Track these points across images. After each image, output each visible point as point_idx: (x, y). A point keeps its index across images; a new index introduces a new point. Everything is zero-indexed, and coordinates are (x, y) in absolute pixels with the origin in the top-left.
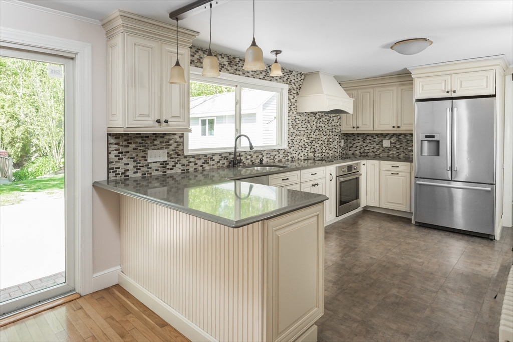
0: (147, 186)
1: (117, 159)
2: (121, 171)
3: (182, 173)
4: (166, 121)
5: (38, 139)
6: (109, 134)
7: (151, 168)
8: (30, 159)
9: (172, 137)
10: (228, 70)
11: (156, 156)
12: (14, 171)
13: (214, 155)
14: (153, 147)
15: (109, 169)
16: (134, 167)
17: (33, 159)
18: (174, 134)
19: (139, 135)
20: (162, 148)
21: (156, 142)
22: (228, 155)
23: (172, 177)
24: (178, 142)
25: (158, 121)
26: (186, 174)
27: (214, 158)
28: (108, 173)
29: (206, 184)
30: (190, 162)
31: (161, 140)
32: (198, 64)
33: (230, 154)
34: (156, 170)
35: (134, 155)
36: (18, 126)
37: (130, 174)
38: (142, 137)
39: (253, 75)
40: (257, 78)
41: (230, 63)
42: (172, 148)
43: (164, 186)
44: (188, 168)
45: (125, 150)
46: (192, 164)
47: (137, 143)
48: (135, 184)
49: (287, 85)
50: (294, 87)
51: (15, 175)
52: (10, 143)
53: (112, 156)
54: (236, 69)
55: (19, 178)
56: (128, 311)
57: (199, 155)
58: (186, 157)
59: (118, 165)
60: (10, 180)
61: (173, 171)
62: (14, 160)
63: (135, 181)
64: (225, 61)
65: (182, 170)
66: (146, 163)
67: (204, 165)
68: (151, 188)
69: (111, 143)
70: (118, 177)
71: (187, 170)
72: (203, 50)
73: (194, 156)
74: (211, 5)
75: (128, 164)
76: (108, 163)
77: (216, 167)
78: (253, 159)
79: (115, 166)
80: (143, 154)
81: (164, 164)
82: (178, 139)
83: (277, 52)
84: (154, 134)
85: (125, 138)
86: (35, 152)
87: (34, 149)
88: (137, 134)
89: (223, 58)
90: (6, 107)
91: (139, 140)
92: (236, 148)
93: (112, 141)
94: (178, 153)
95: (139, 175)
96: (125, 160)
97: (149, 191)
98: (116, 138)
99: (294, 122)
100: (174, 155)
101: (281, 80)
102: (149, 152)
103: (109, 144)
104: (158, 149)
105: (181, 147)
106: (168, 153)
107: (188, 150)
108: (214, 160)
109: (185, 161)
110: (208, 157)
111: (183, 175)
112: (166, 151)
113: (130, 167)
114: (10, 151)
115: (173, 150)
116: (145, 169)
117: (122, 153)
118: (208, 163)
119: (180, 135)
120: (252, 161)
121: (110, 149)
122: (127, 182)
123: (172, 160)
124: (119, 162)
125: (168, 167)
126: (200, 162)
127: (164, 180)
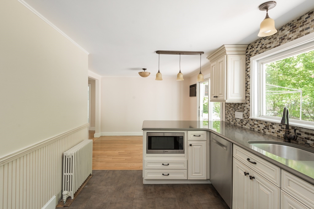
3: (250, 130)
7: (237, 121)
9: (246, 105)
10: (290, 38)
11: (238, 115)
14: (237, 110)
20: (241, 111)
21: (238, 108)
27: (274, 126)
28: (225, 119)
30: (255, 124)
31: (241, 106)
32: (260, 52)
34: (239, 123)
35: (232, 113)
37: (231, 121)
38: (234, 105)
41: (293, 27)
42: (245, 112)
46: (256, 126)
47: (232, 107)
54: (302, 31)
57: (260, 121)
58: (252, 120)
61: (246, 127)
64: (287, 31)
65: (250, 128)
66: (235, 118)
67: (265, 130)
70: (228, 122)
71: (253, 129)
73: (257, 121)
76: (225, 114)
77: (276, 135)
79: (227, 117)
81: (242, 121)
82: (248, 107)
84: (238, 103)
85: (230, 105)
93: (227, 105)
94: (248, 116)
95: (233, 123)
96: (229, 115)
100: (246, 117)
103: (226, 107)
104: (239, 112)
105: (249, 112)
106: (243, 115)
108: (274, 128)
109: (251, 122)
110: (268, 124)
112: (242, 113)
113: (231, 118)
115: (246, 114)
116: (235, 121)
117: (229, 111)
118: (269, 129)
121: (226, 109)
123: (245, 119)
125: (243, 123)
126: (262, 126)
127: (242, 130)
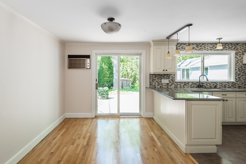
0: (162, 90)
1: (152, 81)
2: (153, 85)
3: (175, 88)
4: (166, 70)
5: (138, 76)
6: (150, 74)
7: (163, 85)
8: (136, 82)
9: (171, 75)
10: (196, 49)
11: (165, 81)
12: (132, 85)
13: (189, 82)
14: (164, 78)
15: (150, 84)
16: (157, 84)
17: (137, 82)
18: (172, 74)
19: (159, 75)
20: (167, 79)
21: (164, 77)
22: (196, 83)
23: (170, 89)
24: (173, 77)
25: (164, 70)
26: (176, 88)
27: (189, 83)
28: (150, 85)
29: (185, 93)
31: (167, 76)
32: (181, 49)
33: (197, 82)
34: (165, 86)
35: (157, 81)
36: (133, 72)
37: (156, 86)
38: (160, 75)
39: (210, 49)
40: (213, 50)
41: (197, 46)
42: (170, 79)
43: (167, 91)
44: (177, 86)
45: (155, 79)
46: (179, 85)
47: (158, 77)
48: (158, 89)
49: (235, 51)
50: (240, 51)
51: (132, 86)
52: (131, 77)
53: (151, 80)
54: (201, 48)
55: (133, 87)
56: (153, 124)
57: (182, 82)
58: (176, 82)
59: (153, 83)
60: (130, 88)
61: (171, 87)
62: (132, 82)
63: (158, 88)
64: (195, 46)
65: (175, 87)
66: (161, 83)
67: (184, 86)
68: (163, 91)
69: (151, 77)
70: (153, 87)
72: (184, 44)
73: (179, 82)
74: (177, 34)
75: (156, 83)
76: (150, 82)
77: (190, 87)
78: (210, 85)
79: (152, 83)
80: (160, 80)
81: (168, 84)
82: (173, 76)
83: (220, 39)
84: (164, 74)
85: (155, 75)
86: (137, 80)
87: (137, 79)
88: (158, 74)
89: (194, 45)
90: (130, 66)
91: (159, 76)
92: (200, 80)
93: (151, 76)
94: (173, 81)
95: (159, 87)
96: (155, 82)
97: (162, 92)
98: (152, 75)
99: (240, 69)
100: (171, 81)
101: (230, 49)
102: (162, 80)
103: (150, 77)
105: (174, 79)
106: (169, 80)
107: (177, 80)
108: (189, 84)
109: (176, 84)
110: (186, 83)
111: (175, 89)
112: (168, 80)
113: (156, 84)
114: (131, 79)
115: (171, 80)
116: (161, 85)
117: (154, 80)
118: (186, 85)
119: (174, 75)
120: (210, 86)
121: (150, 78)
122: (155, 88)
123: (171, 83)
124: (153, 82)
125: (169, 85)
126: (182, 85)
127: (167, 89)
